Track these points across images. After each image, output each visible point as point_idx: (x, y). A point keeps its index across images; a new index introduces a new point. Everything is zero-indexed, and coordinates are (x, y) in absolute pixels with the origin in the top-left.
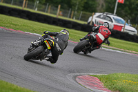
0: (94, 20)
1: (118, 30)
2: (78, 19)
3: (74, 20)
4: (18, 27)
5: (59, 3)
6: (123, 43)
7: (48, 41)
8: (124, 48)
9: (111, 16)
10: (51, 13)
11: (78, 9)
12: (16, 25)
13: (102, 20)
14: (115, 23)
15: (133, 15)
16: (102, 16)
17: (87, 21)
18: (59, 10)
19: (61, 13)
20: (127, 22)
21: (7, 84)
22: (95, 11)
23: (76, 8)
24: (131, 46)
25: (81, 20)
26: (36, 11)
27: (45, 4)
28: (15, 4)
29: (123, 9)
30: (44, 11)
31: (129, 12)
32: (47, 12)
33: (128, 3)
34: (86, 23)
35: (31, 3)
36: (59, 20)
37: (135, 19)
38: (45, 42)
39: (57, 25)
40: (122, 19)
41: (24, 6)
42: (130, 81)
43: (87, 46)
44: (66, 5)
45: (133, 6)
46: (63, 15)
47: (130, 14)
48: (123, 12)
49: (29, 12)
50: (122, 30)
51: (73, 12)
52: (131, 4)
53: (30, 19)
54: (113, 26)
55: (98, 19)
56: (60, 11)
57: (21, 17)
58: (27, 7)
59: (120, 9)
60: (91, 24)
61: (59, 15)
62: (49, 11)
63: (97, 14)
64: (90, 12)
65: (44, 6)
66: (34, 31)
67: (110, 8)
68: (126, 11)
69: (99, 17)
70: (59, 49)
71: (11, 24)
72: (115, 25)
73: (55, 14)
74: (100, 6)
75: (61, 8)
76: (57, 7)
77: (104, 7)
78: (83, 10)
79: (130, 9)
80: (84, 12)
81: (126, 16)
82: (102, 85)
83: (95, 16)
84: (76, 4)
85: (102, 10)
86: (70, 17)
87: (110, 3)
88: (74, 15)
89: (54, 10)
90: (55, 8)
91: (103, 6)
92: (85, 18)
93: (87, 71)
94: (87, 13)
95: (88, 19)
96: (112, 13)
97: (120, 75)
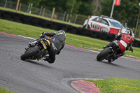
0: (89, 24)
2: (73, 22)
3: (69, 23)
4: (11, 31)
5: (54, 6)
9: (108, 19)
10: (45, 16)
11: (74, 12)
12: (8, 29)
13: (97, 23)
14: (111, 26)
15: (130, 18)
16: (98, 20)
17: (82, 24)
18: (53, 13)
19: (56, 16)
20: (124, 25)
22: (91, 14)
23: (72, 11)
25: (76, 23)
26: (30, 14)
27: (39, 7)
28: (8, 7)
29: (120, 12)
30: (38, 14)
31: (126, 15)
32: (41, 15)
33: (125, 6)
34: (82, 26)
35: (25, 6)
36: (54, 23)
37: (132, 22)
40: (119, 23)
41: (17, 9)
42: (127, 86)
43: (110, 53)
44: (60, 8)
45: (130, 9)
46: (58, 19)
47: (127, 17)
48: (120, 15)
49: (23, 15)
50: (119, 34)
51: (68, 15)
52: (128, 7)
53: (23, 23)
54: (109, 29)
55: (94, 23)
57: (14, 21)
58: (21, 10)
59: (116, 11)
60: (86, 27)
61: (54, 18)
62: (43, 14)
63: (93, 17)
64: (85, 15)
65: (38, 9)
66: (27, 35)
67: (106, 10)
68: (123, 14)
69: (94, 20)
70: (55, 48)
71: (4, 27)
72: (111, 29)
73: (50, 17)
74: (96, 9)
75: (56, 11)
76: (52, 10)
77: (100, 10)
78: (78, 13)
79: (127, 12)
80: (79, 15)
81: (123, 19)
82: (98, 90)
83: (90, 19)
84: (71, 6)
85: (98, 13)
86: (65, 20)
87: (106, 6)
88: (69, 18)
89: (48, 13)
90: (49, 11)
91: (99, 8)
92: (80, 21)
93: (82, 76)
94: (83, 16)
95: (84, 22)
96: (109, 16)
97: (116, 80)
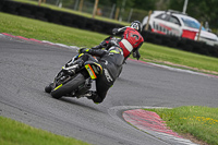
0: (151, 23)
1: (190, 38)
2: (126, 21)
3: (120, 22)
4: (31, 33)
6: (197, 58)
7: (91, 65)
8: (199, 66)
9: (179, 16)
10: (83, 11)
11: (127, 4)
12: (28, 30)
13: (164, 22)
14: (184, 27)
15: (213, 14)
16: (164, 16)
18: (96, 7)
19: (100, 11)
20: (204, 25)
21: (13, 123)
22: (152, 8)
23: (124, 4)
24: (209, 64)
26: (59, 8)
29: (197, 5)
30: (72, 8)
31: (207, 9)
32: (77, 10)
36: (97, 22)
38: (87, 66)
39: (93, 30)
40: (196, 21)
42: (208, 119)
46: (103, 15)
47: (209, 13)
48: (197, 9)
49: (49, 10)
50: (196, 38)
51: (118, 10)
54: (181, 32)
55: (158, 21)
56: (98, 7)
57: (36, 18)
58: (46, 2)
59: (192, 4)
60: (146, 29)
61: (97, 14)
62: (81, 7)
63: (157, 13)
64: (144, 9)
66: (56, 40)
67: (176, 3)
68: (202, 9)
69: (159, 17)
70: (109, 78)
71: (21, 28)
72: (184, 31)
73: (90, 13)
75: (99, 2)
76: (93, 1)
77: (168, 2)
78: (134, 7)
79: (208, 5)
80: (136, 10)
81: (203, 15)
82: (164, 124)
83: (152, 16)
85: (165, 7)
86: (114, 18)
88: (120, 14)
89: (88, 6)
90: (90, 4)
93: (140, 102)
94: (141, 11)
95: (143, 21)
96: (180, 10)
